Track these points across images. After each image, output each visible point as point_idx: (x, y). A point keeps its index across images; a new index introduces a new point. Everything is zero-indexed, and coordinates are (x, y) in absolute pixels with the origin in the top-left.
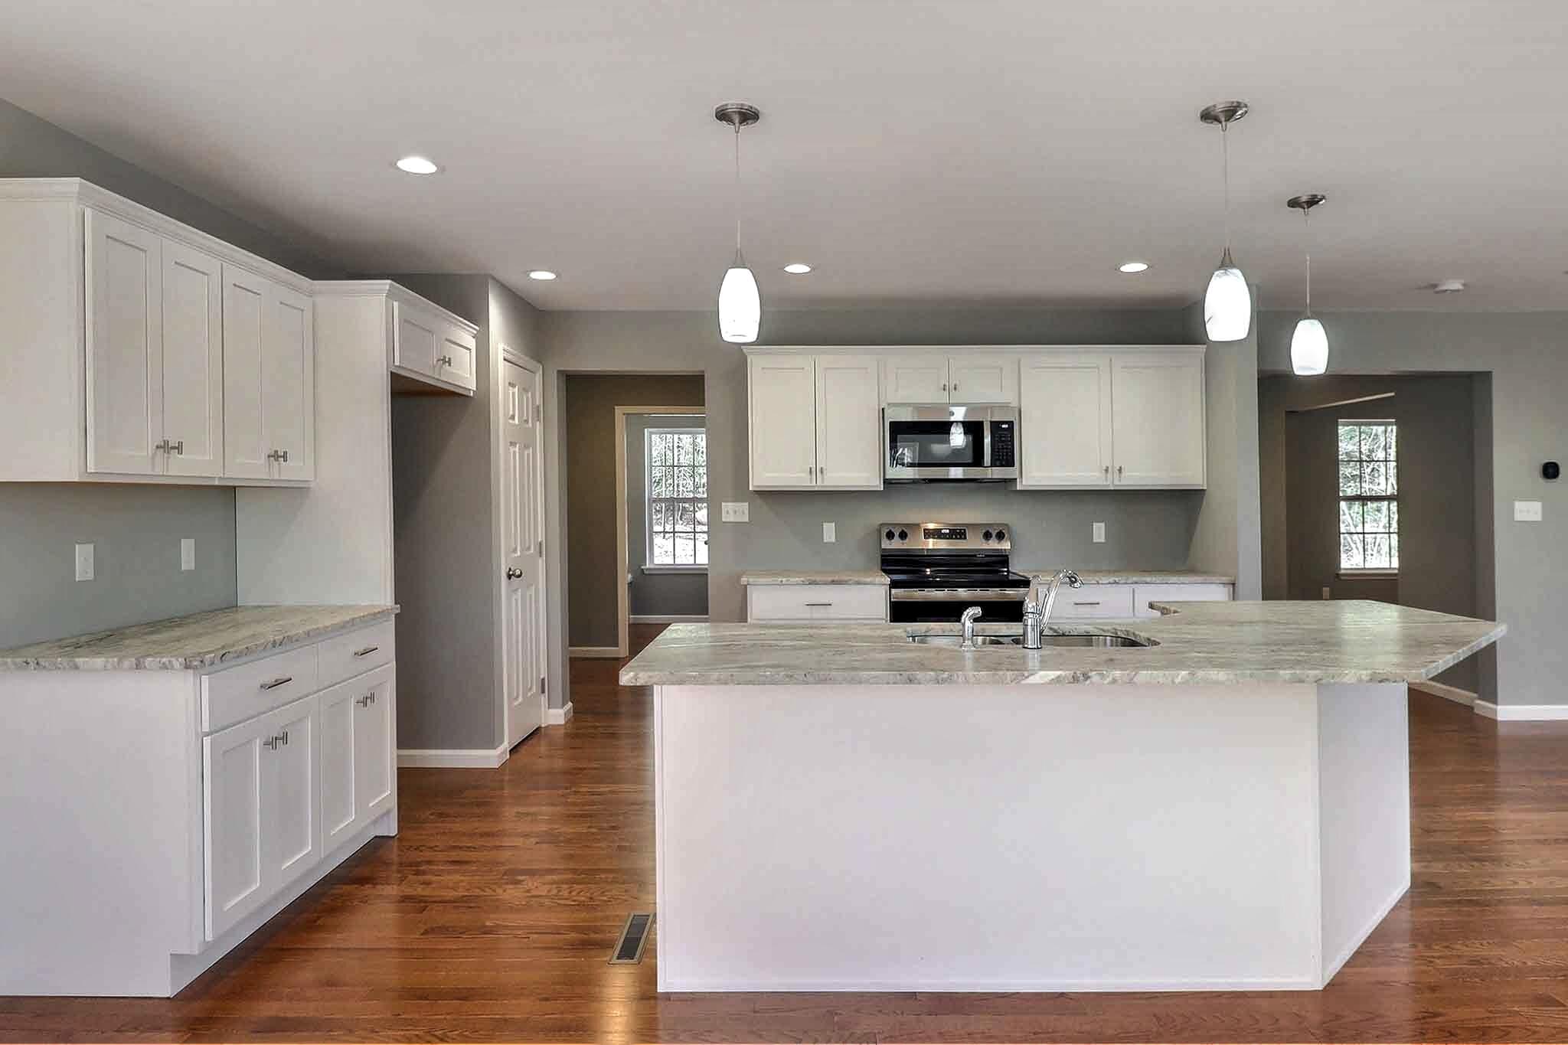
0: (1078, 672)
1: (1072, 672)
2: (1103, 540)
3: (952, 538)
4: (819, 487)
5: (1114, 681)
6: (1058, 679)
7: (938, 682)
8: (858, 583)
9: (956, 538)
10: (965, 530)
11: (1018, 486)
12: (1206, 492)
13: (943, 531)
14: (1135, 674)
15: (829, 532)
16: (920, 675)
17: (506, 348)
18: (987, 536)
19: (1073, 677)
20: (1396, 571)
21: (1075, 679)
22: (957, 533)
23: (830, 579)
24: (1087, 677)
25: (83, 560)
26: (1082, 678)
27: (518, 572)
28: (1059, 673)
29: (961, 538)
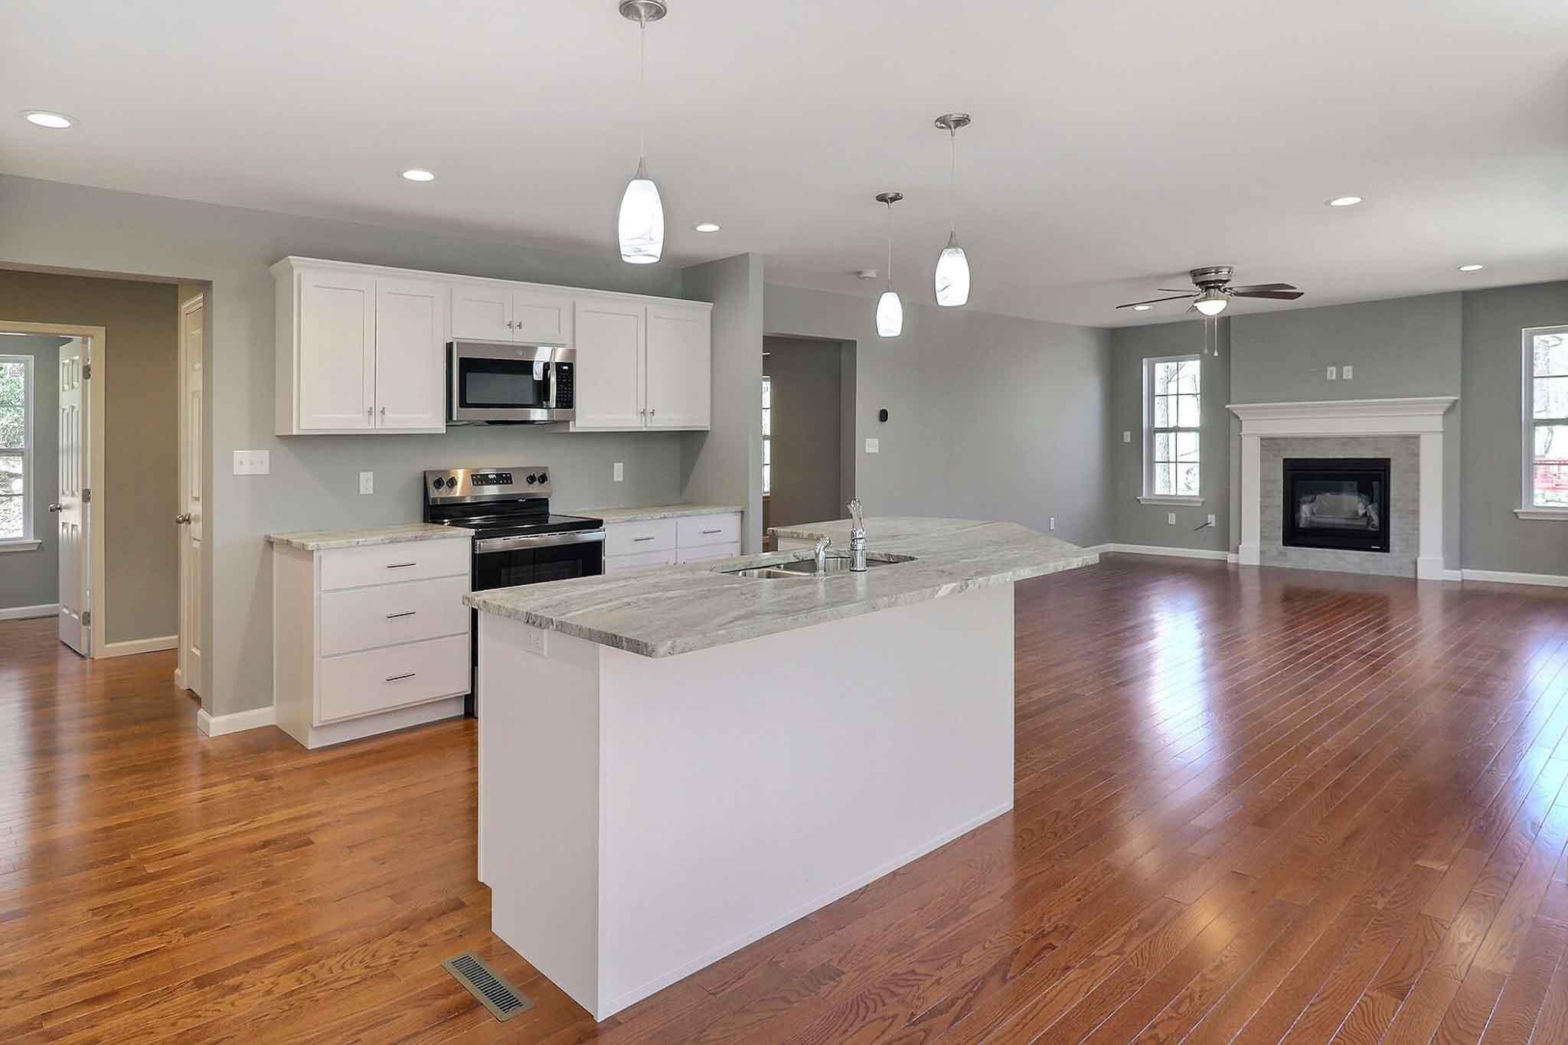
2: (621, 479)
3: (499, 484)
4: (379, 430)
9: (503, 483)
10: (510, 474)
11: (571, 428)
12: (709, 434)
13: (490, 476)
15: (366, 483)
18: (531, 479)
20: (768, 495)
22: (503, 478)
29: (507, 483)
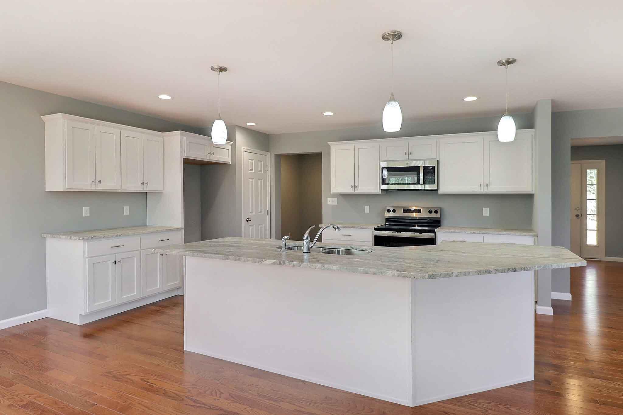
0: (281, 261)
1: (279, 261)
2: (488, 215)
3: (417, 213)
4: (356, 192)
5: (294, 266)
6: (274, 263)
7: (235, 260)
8: (362, 228)
10: (421, 209)
11: (439, 192)
13: (411, 210)
14: (302, 264)
15: (367, 209)
16: (230, 257)
17: (245, 148)
18: (430, 212)
19: (279, 263)
21: (280, 264)
23: (351, 226)
24: (285, 263)
25: (86, 211)
26: (282, 264)
27: (250, 220)
28: (274, 261)
29: (419, 213)
